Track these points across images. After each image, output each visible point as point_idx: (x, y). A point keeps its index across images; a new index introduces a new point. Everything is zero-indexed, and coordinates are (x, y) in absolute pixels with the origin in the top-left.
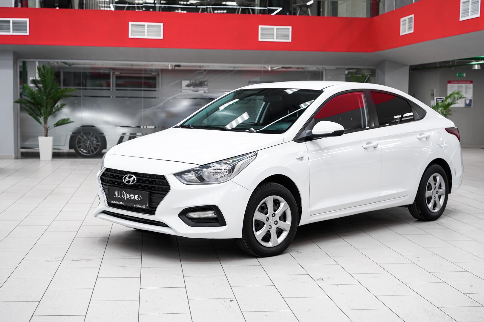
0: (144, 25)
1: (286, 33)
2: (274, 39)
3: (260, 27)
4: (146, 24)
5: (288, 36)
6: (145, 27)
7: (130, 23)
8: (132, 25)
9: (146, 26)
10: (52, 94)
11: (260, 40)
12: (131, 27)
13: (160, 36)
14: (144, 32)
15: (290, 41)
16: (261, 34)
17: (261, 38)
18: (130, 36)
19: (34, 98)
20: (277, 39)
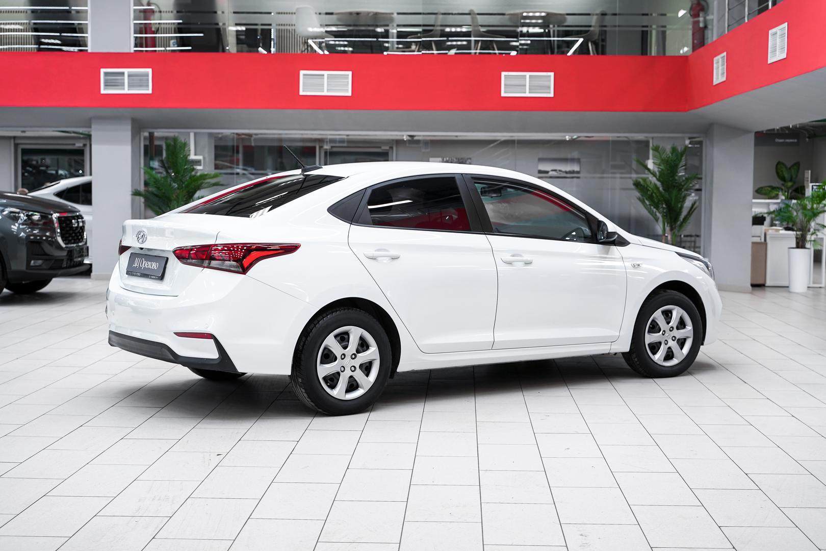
0: (323, 75)
1: (546, 83)
2: (525, 93)
3: (503, 74)
4: (326, 73)
5: (549, 87)
6: (324, 78)
7: (302, 73)
8: (304, 75)
9: (326, 77)
10: (186, 183)
11: (503, 94)
12: (304, 78)
13: (347, 90)
14: (323, 85)
15: (551, 95)
16: (505, 85)
17: (505, 92)
18: (301, 93)
19: (158, 188)
20: (530, 92)
